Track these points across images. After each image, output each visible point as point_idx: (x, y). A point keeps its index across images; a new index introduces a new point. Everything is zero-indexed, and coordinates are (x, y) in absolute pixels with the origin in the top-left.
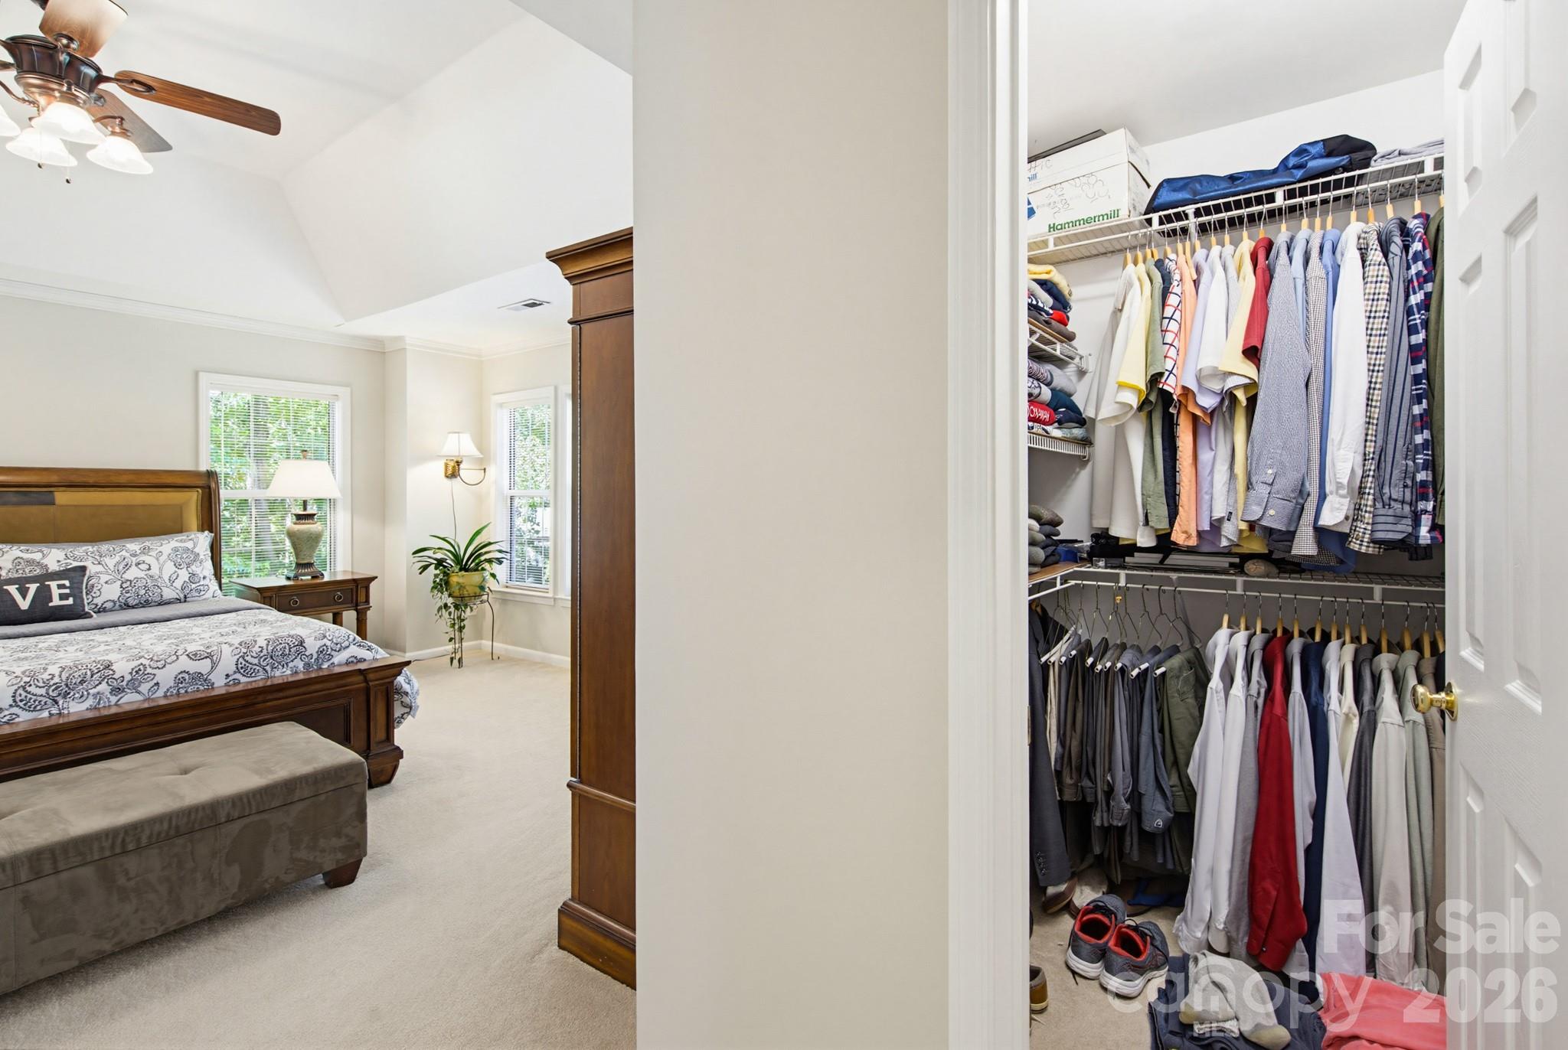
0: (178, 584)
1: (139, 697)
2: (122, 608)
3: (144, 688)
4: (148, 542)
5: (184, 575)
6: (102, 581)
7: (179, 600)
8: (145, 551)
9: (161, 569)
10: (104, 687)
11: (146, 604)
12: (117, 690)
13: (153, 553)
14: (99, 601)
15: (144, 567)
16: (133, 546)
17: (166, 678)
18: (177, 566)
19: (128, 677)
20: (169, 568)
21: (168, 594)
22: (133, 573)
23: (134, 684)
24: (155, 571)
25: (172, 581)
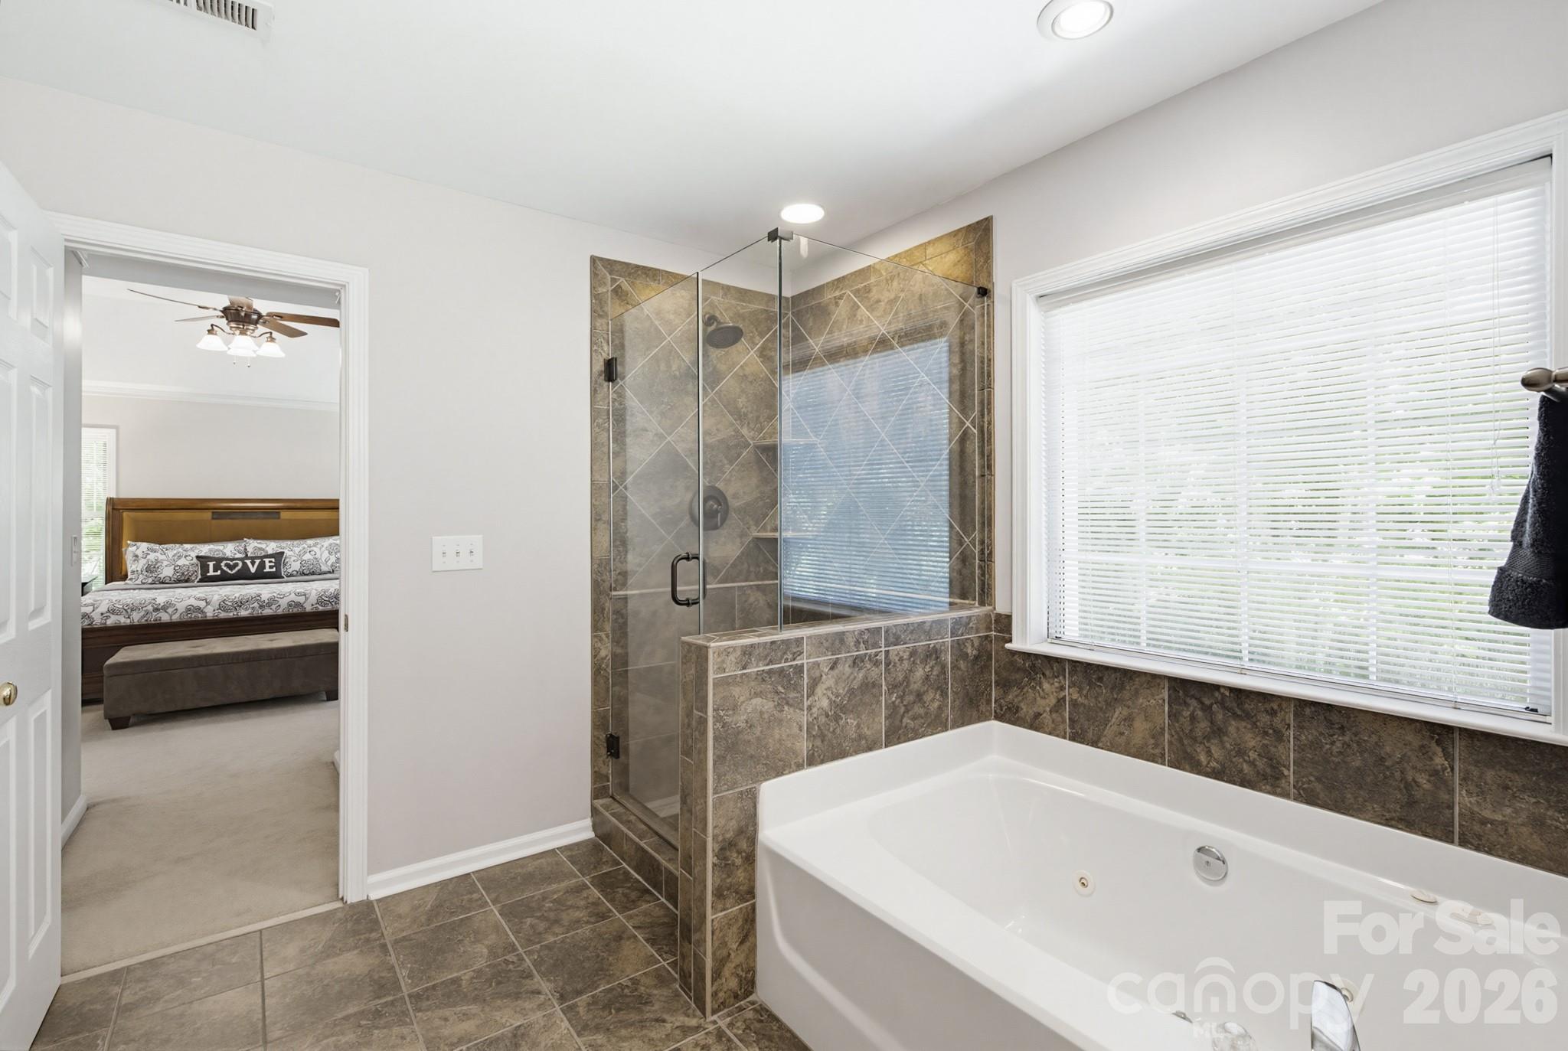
0: (329, 563)
1: (271, 611)
2: (301, 575)
3: (274, 607)
4: (318, 540)
5: (333, 559)
6: (292, 560)
7: (330, 572)
8: (315, 545)
9: (321, 555)
10: (256, 605)
11: (313, 573)
12: (261, 607)
13: (319, 546)
14: (290, 571)
15: (313, 553)
16: (310, 542)
17: (284, 603)
18: (330, 553)
19: (267, 601)
20: (326, 554)
21: (324, 568)
22: (307, 557)
23: (269, 605)
24: (318, 556)
25: (326, 561)
